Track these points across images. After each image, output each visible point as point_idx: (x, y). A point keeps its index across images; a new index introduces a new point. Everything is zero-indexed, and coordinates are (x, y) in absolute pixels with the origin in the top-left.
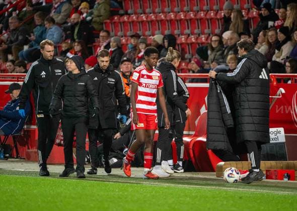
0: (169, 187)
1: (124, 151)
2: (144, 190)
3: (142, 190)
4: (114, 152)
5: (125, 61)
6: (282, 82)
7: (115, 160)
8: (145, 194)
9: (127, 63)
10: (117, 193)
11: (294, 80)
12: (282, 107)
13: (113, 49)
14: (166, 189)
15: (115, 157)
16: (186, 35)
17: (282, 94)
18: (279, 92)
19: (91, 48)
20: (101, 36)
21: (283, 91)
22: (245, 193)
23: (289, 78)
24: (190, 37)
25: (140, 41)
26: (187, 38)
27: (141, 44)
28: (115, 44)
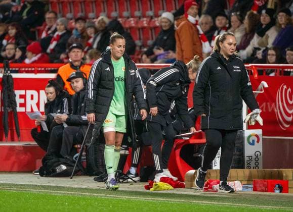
0: (129, 200)
1: (75, 156)
2: (99, 203)
3: (96, 203)
4: (63, 158)
5: (74, 47)
6: (264, 74)
7: (64, 167)
8: (100, 208)
9: (76, 50)
10: (67, 207)
11: (278, 71)
12: (264, 104)
13: (60, 34)
14: (126, 201)
15: (64, 164)
16: (148, 17)
17: (265, 89)
18: (260, 87)
19: (34, 33)
20: (48, 18)
21: (266, 85)
22: (221, 208)
23: (273, 70)
24: (153, 20)
25: (87, 25)
26: (150, 20)
27: (89, 28)
28: (62, 27)
